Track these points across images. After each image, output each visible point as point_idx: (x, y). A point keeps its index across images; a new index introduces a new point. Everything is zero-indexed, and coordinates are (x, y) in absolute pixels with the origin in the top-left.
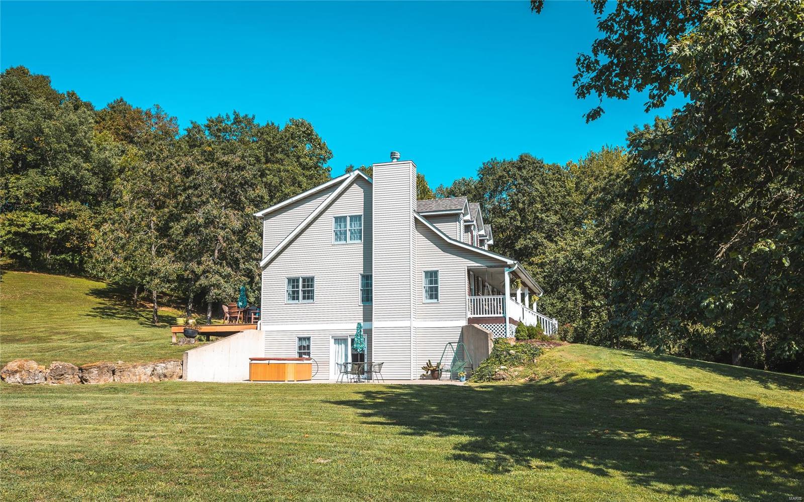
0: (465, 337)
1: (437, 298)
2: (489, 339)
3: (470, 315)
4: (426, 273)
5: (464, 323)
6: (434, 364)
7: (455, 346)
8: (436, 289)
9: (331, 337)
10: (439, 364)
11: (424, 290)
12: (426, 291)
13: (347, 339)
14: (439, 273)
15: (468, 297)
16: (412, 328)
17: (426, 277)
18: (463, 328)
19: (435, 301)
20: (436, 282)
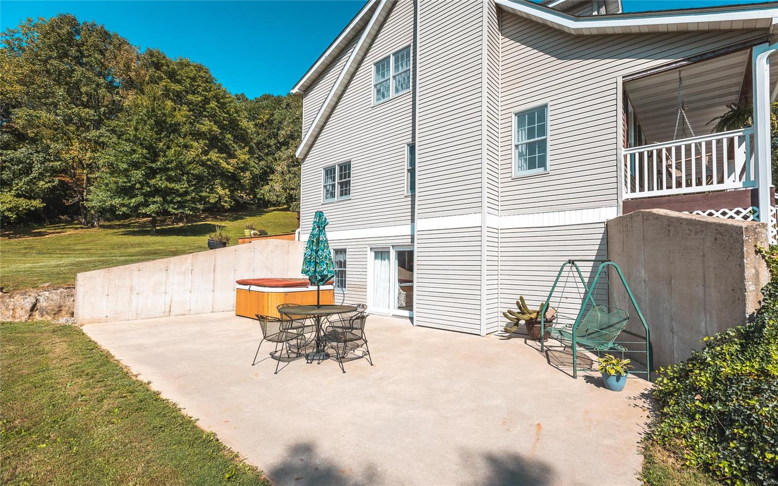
0: (616, 247)
1: (543, 164)
2: (748, 249)
3: (627, 195)
4: (520, 115)
5: (612, 213)
6: (533, 305)
7: (586, 269)
8: (543, 145)
9: (369, 249)
10: (545, 307)
11: (514, 153)
12: (521, 155)
13: (389, 252)
14: (550, 108)
15: (623, 151)
16: (485, 230)
17: (520, 124)
18: (608, 225)
19: (541, 170)
20: (542, 131)
